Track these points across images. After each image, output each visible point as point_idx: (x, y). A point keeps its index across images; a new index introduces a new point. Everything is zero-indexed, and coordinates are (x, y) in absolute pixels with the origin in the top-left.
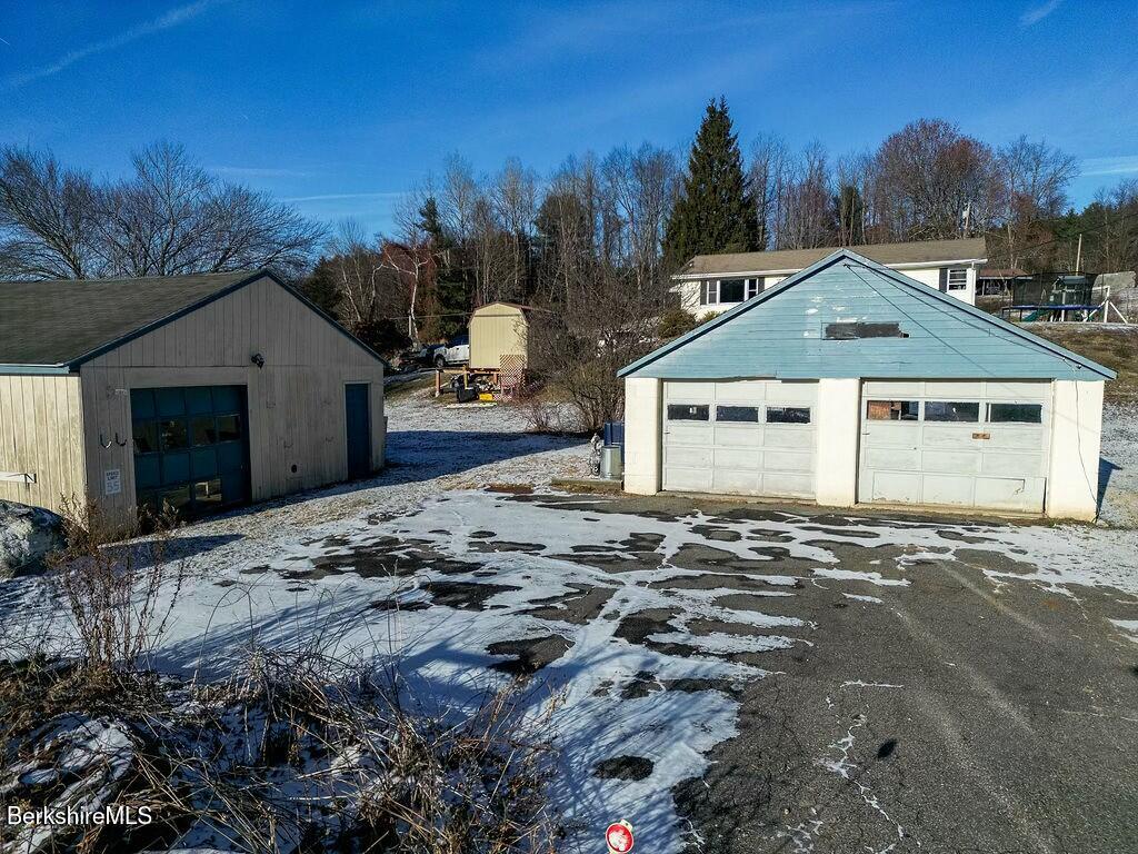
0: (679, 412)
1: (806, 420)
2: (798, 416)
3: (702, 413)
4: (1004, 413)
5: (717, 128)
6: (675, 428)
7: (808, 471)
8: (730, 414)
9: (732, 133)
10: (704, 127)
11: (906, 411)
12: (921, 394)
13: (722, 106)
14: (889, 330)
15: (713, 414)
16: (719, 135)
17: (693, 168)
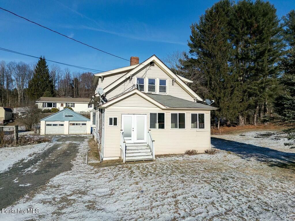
0: (49, 125)
1: (63, 125)
2: (62, 125)
3: (51, 125)
4: (83, 124)
5: (42, 63)
6: (47, 127)
7: (63, 131)
8: (54, 125)
9: (47, 64)
10: (39, 62)
11: (74, 124)
12: (75, 122)
13: (44, 58)
14: (72, 116)
15: (52, 125)
16: (43, 65)
17: (36, 71)
